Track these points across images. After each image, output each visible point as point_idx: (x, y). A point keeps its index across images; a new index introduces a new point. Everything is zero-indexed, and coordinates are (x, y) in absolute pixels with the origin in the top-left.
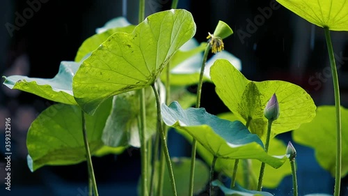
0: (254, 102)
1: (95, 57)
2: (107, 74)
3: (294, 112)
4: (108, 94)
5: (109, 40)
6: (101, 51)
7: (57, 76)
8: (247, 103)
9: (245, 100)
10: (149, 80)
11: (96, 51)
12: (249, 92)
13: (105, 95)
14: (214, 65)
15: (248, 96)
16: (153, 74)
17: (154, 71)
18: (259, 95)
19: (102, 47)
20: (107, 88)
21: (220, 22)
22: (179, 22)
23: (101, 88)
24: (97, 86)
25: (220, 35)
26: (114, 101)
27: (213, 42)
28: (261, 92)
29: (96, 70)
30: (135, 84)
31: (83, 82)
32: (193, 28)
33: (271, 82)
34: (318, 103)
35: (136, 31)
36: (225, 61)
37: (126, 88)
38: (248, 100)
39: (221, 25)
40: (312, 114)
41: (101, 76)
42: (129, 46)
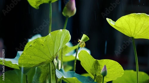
0: (97, 68)
1: (28, 50)
2: (33, 57)
3: (114, 73)
4: (33, 66)
5: (34, 43)
6: (31, 47)
7: (16, 58)
8: (94, 69)
9: (93, 68)
10: (51, 59)
11: (29, 47)
12: (95, 64)
13: (32, 66)
14: (80, 53)
15: (95, 66)
16: (53, 57)
17: (53, 56)
18: (99, 65)
19: (31, 45)
20: (33, 63)
21: (84, 35)
22: (64, 35)
23: (31, 63)
24: (29, 62)
25: (84, 40)
26: (36, 69)
27: (81, 43)
28: (100, 64)
29: (28, 55)
30: (45, 61)
31: (23, 61)
32: (69, 37)
33: (105, 60)
34: (124, 69)
35: (46, 39)
36: (85, 51)
37: (41, 63)
38: (95, 67)
39: (84, 36)
40: (122, 73)
41: (31, 58)
42: (43, 45)
